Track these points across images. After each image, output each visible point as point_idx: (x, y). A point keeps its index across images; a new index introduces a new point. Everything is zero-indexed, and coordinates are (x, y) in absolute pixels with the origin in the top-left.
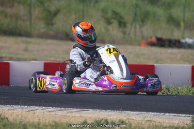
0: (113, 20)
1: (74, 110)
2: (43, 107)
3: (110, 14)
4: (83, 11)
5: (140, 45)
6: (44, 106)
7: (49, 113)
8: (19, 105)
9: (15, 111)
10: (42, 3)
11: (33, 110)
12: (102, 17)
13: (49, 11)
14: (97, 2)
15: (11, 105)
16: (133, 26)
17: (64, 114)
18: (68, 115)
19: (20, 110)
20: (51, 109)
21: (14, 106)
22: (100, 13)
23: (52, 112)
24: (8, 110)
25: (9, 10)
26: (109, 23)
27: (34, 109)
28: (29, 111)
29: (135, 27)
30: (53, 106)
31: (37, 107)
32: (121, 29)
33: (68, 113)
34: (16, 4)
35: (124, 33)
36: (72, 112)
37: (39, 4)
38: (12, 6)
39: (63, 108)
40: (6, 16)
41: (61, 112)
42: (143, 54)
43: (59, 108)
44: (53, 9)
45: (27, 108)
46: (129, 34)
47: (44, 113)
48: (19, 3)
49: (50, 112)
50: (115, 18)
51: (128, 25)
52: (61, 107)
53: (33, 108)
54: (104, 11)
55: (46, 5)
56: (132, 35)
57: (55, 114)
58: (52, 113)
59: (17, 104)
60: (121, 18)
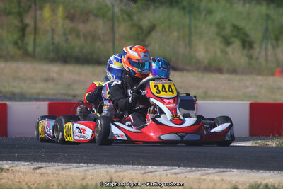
0: (233, 39)
1: (211, 170)
2: (166, 168)
3: (228, 31)
4: (190, 26)
5: (273, 74)
6: (166, 165)
7: (175, 176)
8: (129, 164)
9: (125, 173)
10: (130, 16)
11: (151, 172)
12: (218, 34)
13: (140, 28)
14: (210, 12)
15: (118, 164)
16: (264, 46)
17: (198, 177)
18: (203, 177)
19: (131, 171)
20: (177, 170)
21: (123, 166)
22: (214, 29)
23: (178, 174)
24: (115, 172)
25: (81, 27)
26: (228, 43)
27: (152, 170)
28: (145, 173)
29: (266, 49)
30: (179, 166)
31: (155, 167)
32: (245, 52)
33: (203, 175)
34: (92, 18)
35: (250, 57)
36: (209, 174)
37: (125, 17)
38: (86, 21)
39: (194, 169)
40: (78, 36)
41: (193, 173)
42: (279, 88)
43: (189, 169)
44: (145, 23)
45: (142, 169)
46: (257, 59)
47: (167, 175)
48: (96, 16)
49: (176, 174)
50: (236, 36)
51: (256, 46)
52: (191, 167)
53: (150, 168)
54: (220, 26)
55: (135, 18)
56: (262, 60)
57: (186, 177)
58: (179, 176)
59: (126, 163)
60: (246, 35)
